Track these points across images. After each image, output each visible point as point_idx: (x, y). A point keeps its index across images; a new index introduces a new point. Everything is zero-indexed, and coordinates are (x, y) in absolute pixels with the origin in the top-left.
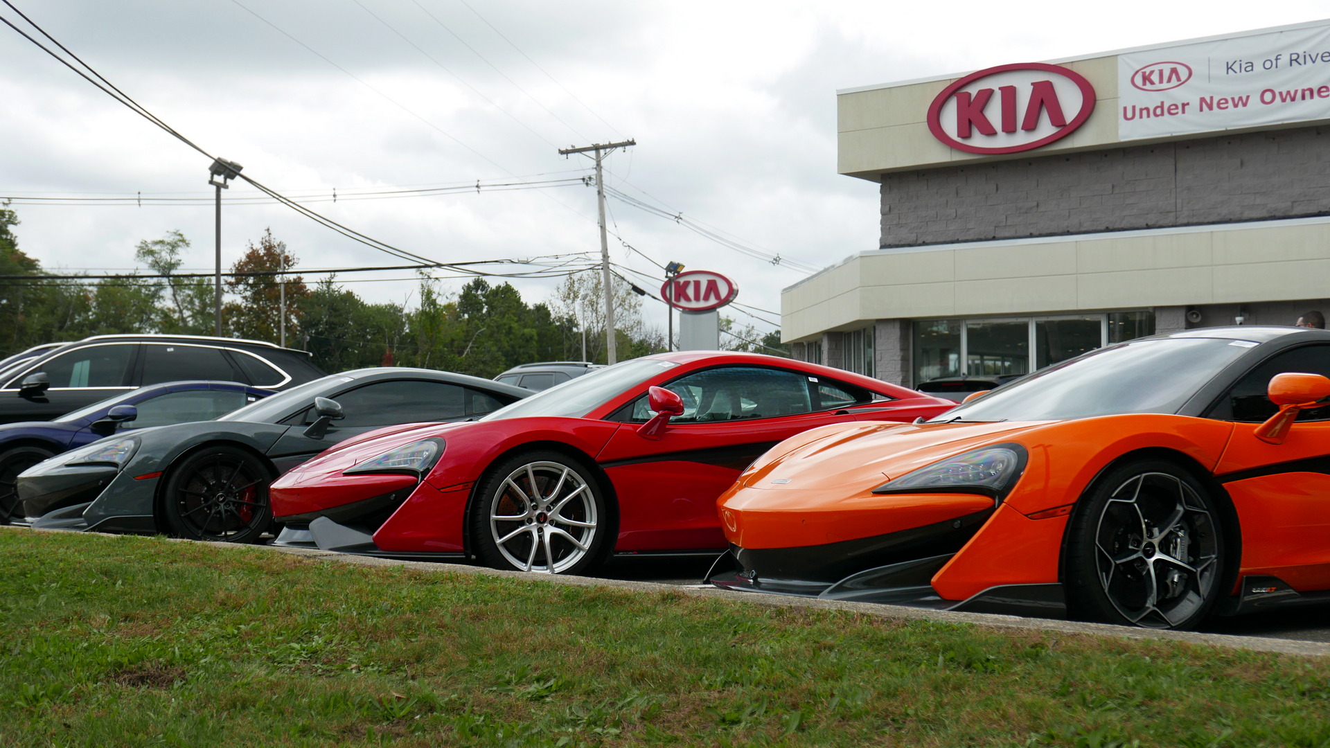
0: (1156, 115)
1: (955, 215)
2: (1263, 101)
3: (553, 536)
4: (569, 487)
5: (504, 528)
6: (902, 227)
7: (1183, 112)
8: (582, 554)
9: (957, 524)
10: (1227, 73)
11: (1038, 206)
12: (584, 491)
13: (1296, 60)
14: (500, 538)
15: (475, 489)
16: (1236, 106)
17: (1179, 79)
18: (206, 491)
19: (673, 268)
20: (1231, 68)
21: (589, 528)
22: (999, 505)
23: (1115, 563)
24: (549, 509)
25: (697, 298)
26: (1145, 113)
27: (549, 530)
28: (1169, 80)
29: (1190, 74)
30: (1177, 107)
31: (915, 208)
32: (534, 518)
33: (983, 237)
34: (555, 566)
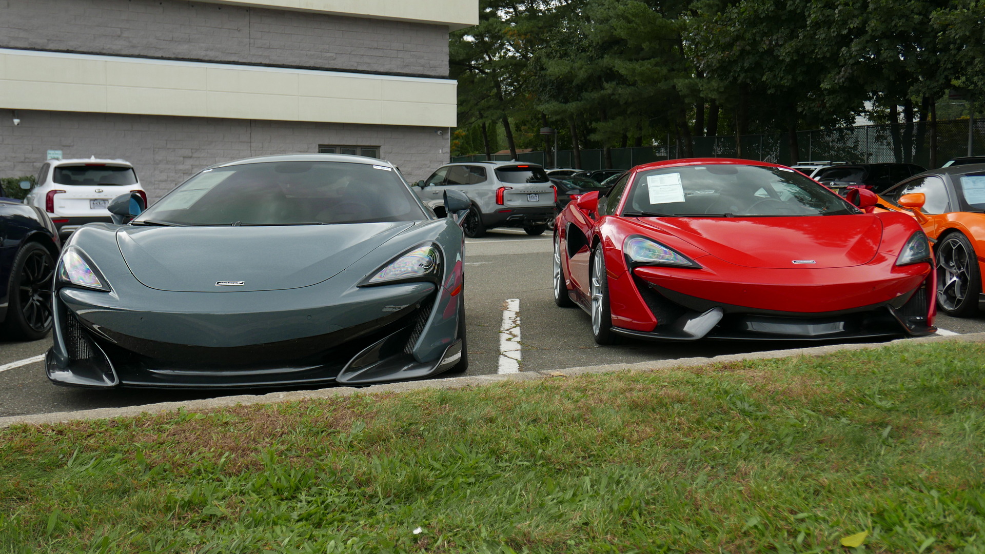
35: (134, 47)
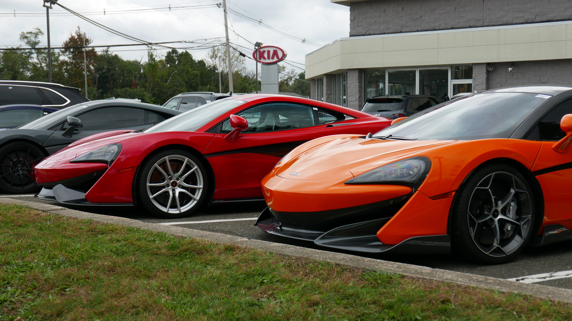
1: (383, 21)
3: (180, 193)
4: (188, 167)
5: (154, 190)
6: (359, 27)
8: (195, 202)
9: (391, 202)
11: (421, 17)
12: (196, 170)
14: (152, 195)
15: (138, 170)
18: (12, 164)
19: (258, 44)
21: (199, 189)
22: (415, 192)
23: (478, 222)
24: (178, 179)
25: (269, 58)
27: (178, 190)
31: (365, 18)
32: (170, 184)
33: (396, 31)
34: (181, 208)
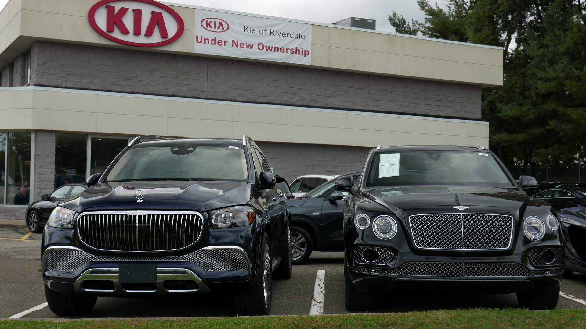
0: (212, 44)
2: (259, 48)
6: (51, 75)
7: (225, 45)
10: (245, 31)
13: (272, 33)
16: (248, 48)
17: (223, 29)
20: (246, 29)
26: (207, 41)
28: (219, 28)
29: (228, 28)
30: (222, 42)
31: (61, 65)
33: (104, 89)
35: (303, 100)
